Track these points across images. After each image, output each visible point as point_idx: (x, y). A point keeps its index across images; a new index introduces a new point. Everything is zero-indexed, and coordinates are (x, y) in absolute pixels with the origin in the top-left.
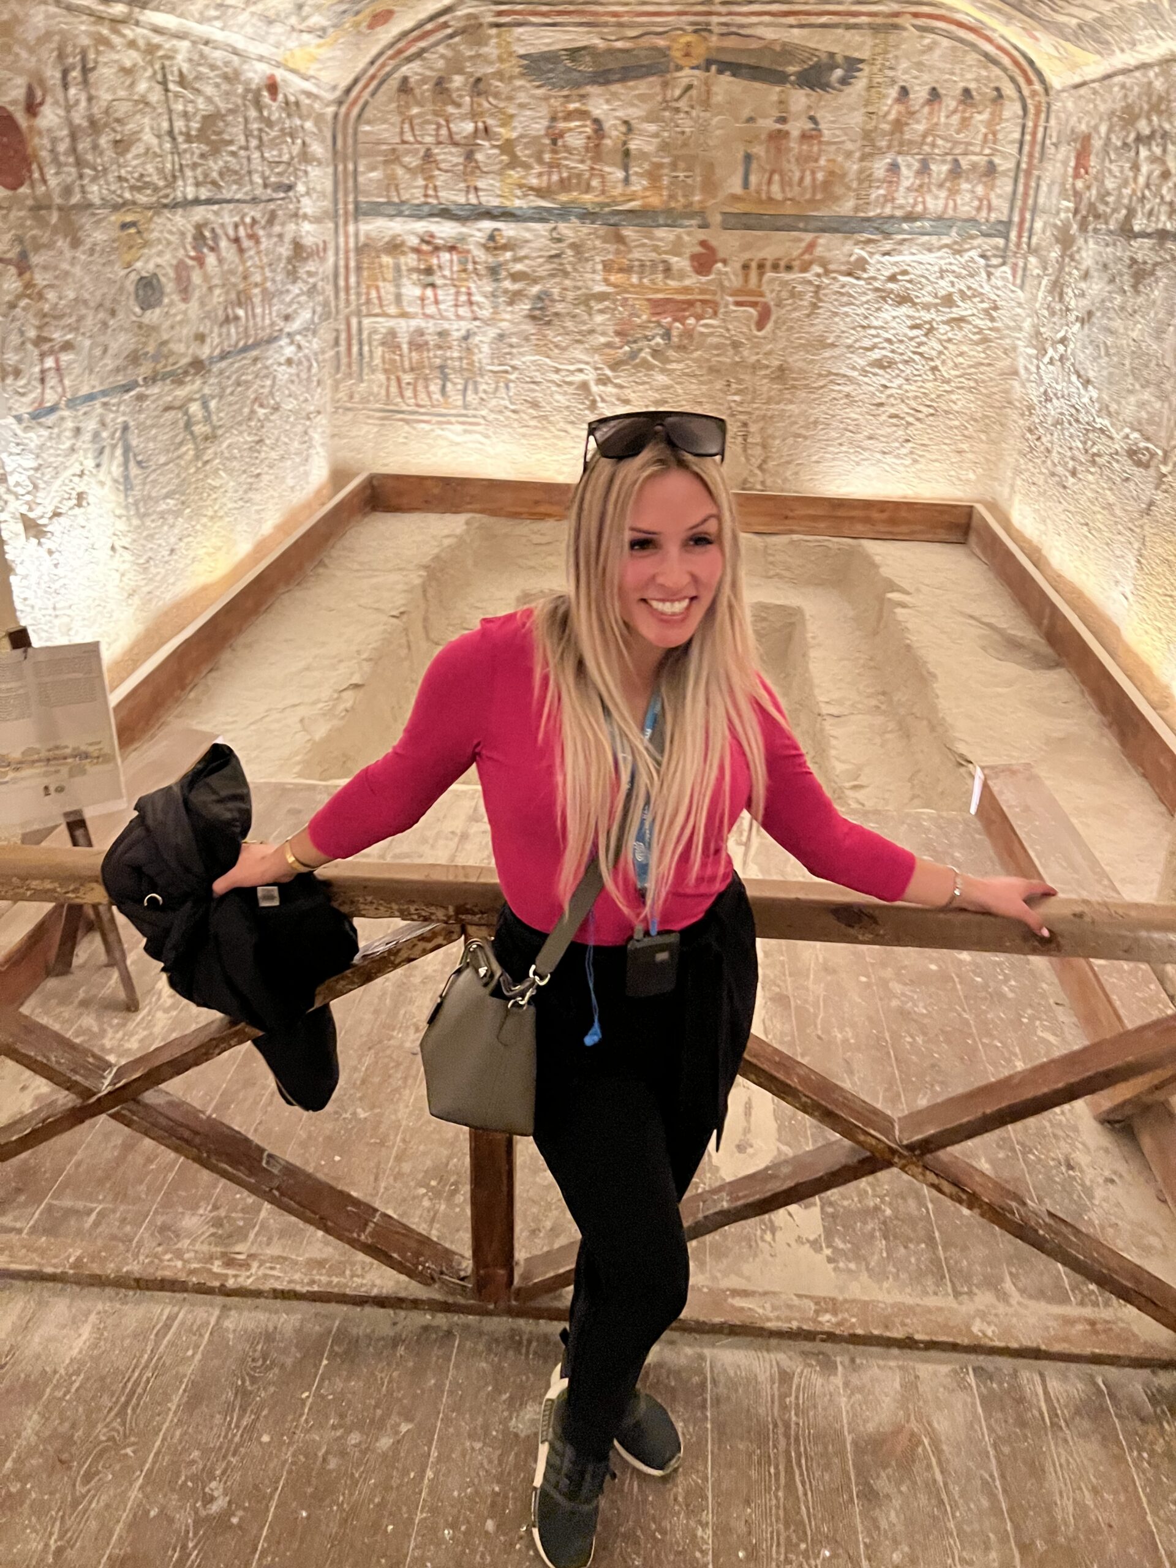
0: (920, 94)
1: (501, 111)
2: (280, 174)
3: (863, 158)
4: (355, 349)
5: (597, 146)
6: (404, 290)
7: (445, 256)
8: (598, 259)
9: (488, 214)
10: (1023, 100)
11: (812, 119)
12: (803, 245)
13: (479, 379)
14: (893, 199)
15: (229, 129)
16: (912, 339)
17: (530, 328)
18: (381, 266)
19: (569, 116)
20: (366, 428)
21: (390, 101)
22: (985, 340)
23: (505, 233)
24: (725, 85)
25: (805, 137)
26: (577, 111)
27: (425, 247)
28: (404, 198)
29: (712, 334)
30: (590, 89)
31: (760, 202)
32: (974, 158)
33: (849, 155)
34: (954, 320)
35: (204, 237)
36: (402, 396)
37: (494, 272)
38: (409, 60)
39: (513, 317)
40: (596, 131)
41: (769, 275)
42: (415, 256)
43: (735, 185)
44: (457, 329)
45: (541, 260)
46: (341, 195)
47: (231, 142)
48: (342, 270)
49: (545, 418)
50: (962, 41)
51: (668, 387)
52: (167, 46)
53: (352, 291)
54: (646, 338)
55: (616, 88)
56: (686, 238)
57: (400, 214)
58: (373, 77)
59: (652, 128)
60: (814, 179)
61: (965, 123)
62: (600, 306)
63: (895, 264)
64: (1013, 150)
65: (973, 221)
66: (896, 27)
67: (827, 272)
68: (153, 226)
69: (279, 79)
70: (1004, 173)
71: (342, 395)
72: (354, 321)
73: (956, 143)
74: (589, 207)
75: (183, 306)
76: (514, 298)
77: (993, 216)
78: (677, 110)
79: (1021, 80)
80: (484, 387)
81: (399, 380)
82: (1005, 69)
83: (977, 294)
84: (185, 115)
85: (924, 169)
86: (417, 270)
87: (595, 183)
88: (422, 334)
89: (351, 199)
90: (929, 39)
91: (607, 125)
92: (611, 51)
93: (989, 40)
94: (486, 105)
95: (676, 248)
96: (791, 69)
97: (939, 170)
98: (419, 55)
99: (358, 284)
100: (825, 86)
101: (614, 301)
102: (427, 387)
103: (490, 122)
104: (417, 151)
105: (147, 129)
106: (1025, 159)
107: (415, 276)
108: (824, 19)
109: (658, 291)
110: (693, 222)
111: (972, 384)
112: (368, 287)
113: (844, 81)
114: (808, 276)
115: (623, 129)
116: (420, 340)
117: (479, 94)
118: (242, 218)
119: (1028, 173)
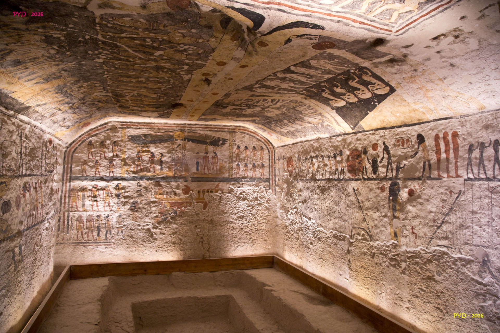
0: (242, 148)
1: (122, 150)
2: (50, 167)
3: (229, 163)
4: (66, 223)
5: (152, 160)
6: (86, 203)
7: (101, 192)
8: (153, 191)
9: (117, 179)
10: (268, 149)
11: (215, 153)
12: (215, 185)
13: (112, 230)
14: (239, 173)
15: (38, 153)
16: (248, 210)
17: (130, 212)
18: (78, 196)
19: (144, 152)
20: (68, 249)
21: (85, 147)
22: (268, 209)
23: (122, 184)
24: (189, 145)
25: (213, 157)
26: (146, 150)
27: (94, 189)
28: (88, 175)
29: (190, 211)
30: (150, 145)
31: (202, 174)
32: (258, 163)
33: (226, 162)
34: (259, 204)
35: (26, 187)
36: (83, 238)
37: (118, 196)
38: (92, 136)
39: (124, 210)
40: (152, 156)
41: (206, 194)
42: (90, 192)
43: (194, 170)
44: (104, 214)
45: (134, 192)
46: (65, 174)
47: (38, 157)
48: (63, 197)
49: (135, 241)
50: (252, 136)
51: (176, 228)
52: (23, 126)
53: (67, 204)
54: (169, 214)
55: (158, 144)
56: (180, 184)
57: (86, 179)
58: (80, 141)
59: (169, 155)
60: (217, 168)
61: (255, 155)
62: (154, 205)
63: (241, 190)
64: (268, 161)
65: (260, 178)
66: (235, 132)
67: (223, 193)
68: (11, 183)
69: (52, 139)
70: (266, 166)
71: (60, 238)
72: (66, 213)
73: (253, 159)
74: (150, 176)
75: (17, 211)
76: (124, 204)
77: (265, 177)
78: (177, 150)
79: (267, 145)
80: (114, 232)
81: (82, 232)
82: (263, 142)
83: (263, 197)
84: (26, 147)
85: (246, 165)
86: (91, 196)
87: (151, 170)
88: (92, 216)
89: (69, 175)
90: (243, 135)
91: (155, 154)
92: (156, 135)
93: (258, 135)
94: (117, 148)
95: (178, 187)
96: (208, 141)
97: (250, 166)
98: (96, 135)
99: (69, 201)
100: (218, 145)
101: (158, 203)
102: (92, 234)
103: (118, 153)
104: (93, 161)
105: (14, 151)
106: (271, 163)
107: (90, 198)
108: (216, 129)
109: (173, 200)
110: (183, 180)
111: (266, 221)
112: (73, 202)
113: (223, 144)
114: (217, 194)
115: (161, 155)
116: (90, 218)
117: (115, 146)
118: (38, 181)
119: (272, 167)
